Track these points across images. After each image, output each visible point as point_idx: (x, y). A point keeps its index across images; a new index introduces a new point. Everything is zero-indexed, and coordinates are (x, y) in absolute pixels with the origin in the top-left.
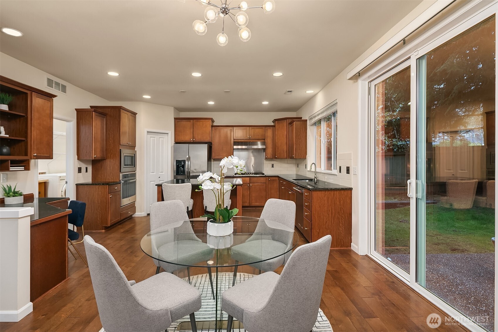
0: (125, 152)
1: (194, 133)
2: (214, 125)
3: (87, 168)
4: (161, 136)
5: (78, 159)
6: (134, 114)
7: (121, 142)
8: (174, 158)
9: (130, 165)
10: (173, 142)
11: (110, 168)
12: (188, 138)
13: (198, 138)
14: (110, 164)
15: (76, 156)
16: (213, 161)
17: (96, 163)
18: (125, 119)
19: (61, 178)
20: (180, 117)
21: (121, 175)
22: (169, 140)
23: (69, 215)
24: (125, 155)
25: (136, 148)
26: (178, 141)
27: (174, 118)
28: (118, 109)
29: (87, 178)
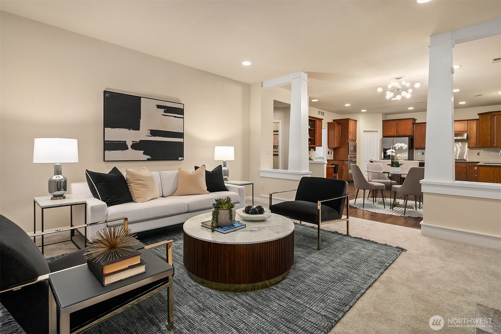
0: (351, 143)
1: (398, 130)
2: (416, 122)
3: (331, 152)
4: (373, 133)
5: (328, 147)
6: (356, 121)
7: (349, 138)
8: (382, 147)
9: (353, 151)
10: (382, 136)
11: (343, 152)
12: (392, 133)
13: (401, 133)
14: (342, 150)
15: (327, 146)
16: (415, 150)
17: (335, 150)
18: (351, 124)
19: (316, 158)
20: (388, 119)
21: (349, 156)
22: (379, 135)
23: (334, 167)
24: (351, 145)
25: (356, 141)
26: (385, 136)
27: (383, 120)
28: (347, 120)
29: (331, 157)
